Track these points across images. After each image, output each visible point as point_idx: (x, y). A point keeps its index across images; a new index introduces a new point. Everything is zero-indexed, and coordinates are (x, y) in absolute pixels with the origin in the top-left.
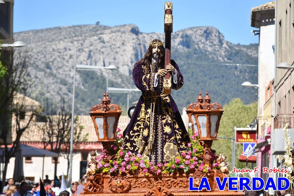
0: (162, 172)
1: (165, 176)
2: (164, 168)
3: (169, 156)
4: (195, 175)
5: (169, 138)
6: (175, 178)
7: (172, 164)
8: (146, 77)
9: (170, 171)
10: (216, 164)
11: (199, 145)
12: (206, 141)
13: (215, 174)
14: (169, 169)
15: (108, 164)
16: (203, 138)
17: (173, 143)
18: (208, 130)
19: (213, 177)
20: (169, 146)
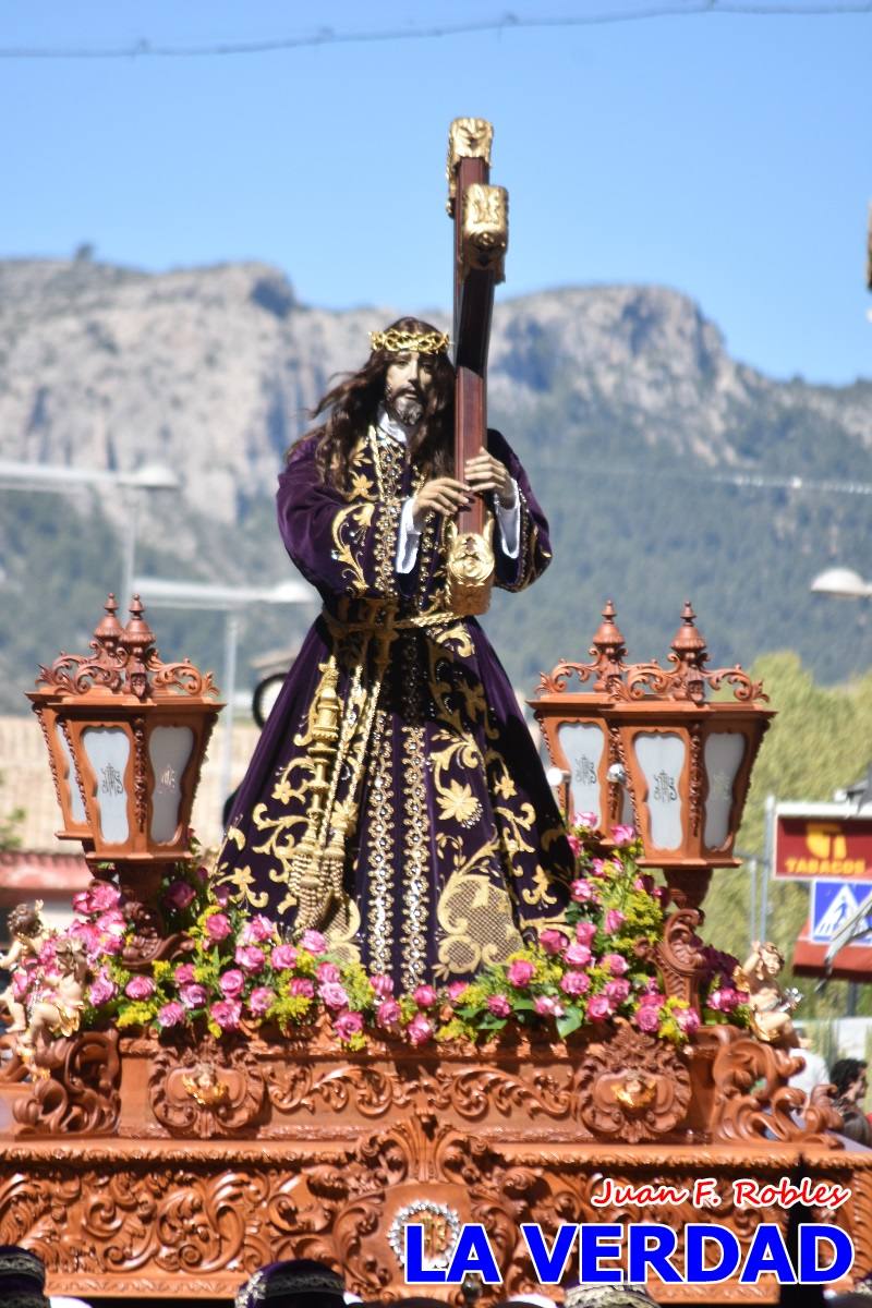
0: (438, 1030)
1: (453, 1052)
2: (449, 1010)
3: (466, 947)
4: (618, 1055)
5: (468, 851)
6: (510, 1065)
7: (494, 989)
8: (356, 517)
9: (483, 1026)
10: (727, 996)
11: (635, 892)
12: (673, 872)
13: (724, 1050)
14: (479, 1017)
15: (149, 985)
16: (664, 853)
17: (490, 874)
18: (693, 815)
19: (710, 1064)
20: (469, 890)
